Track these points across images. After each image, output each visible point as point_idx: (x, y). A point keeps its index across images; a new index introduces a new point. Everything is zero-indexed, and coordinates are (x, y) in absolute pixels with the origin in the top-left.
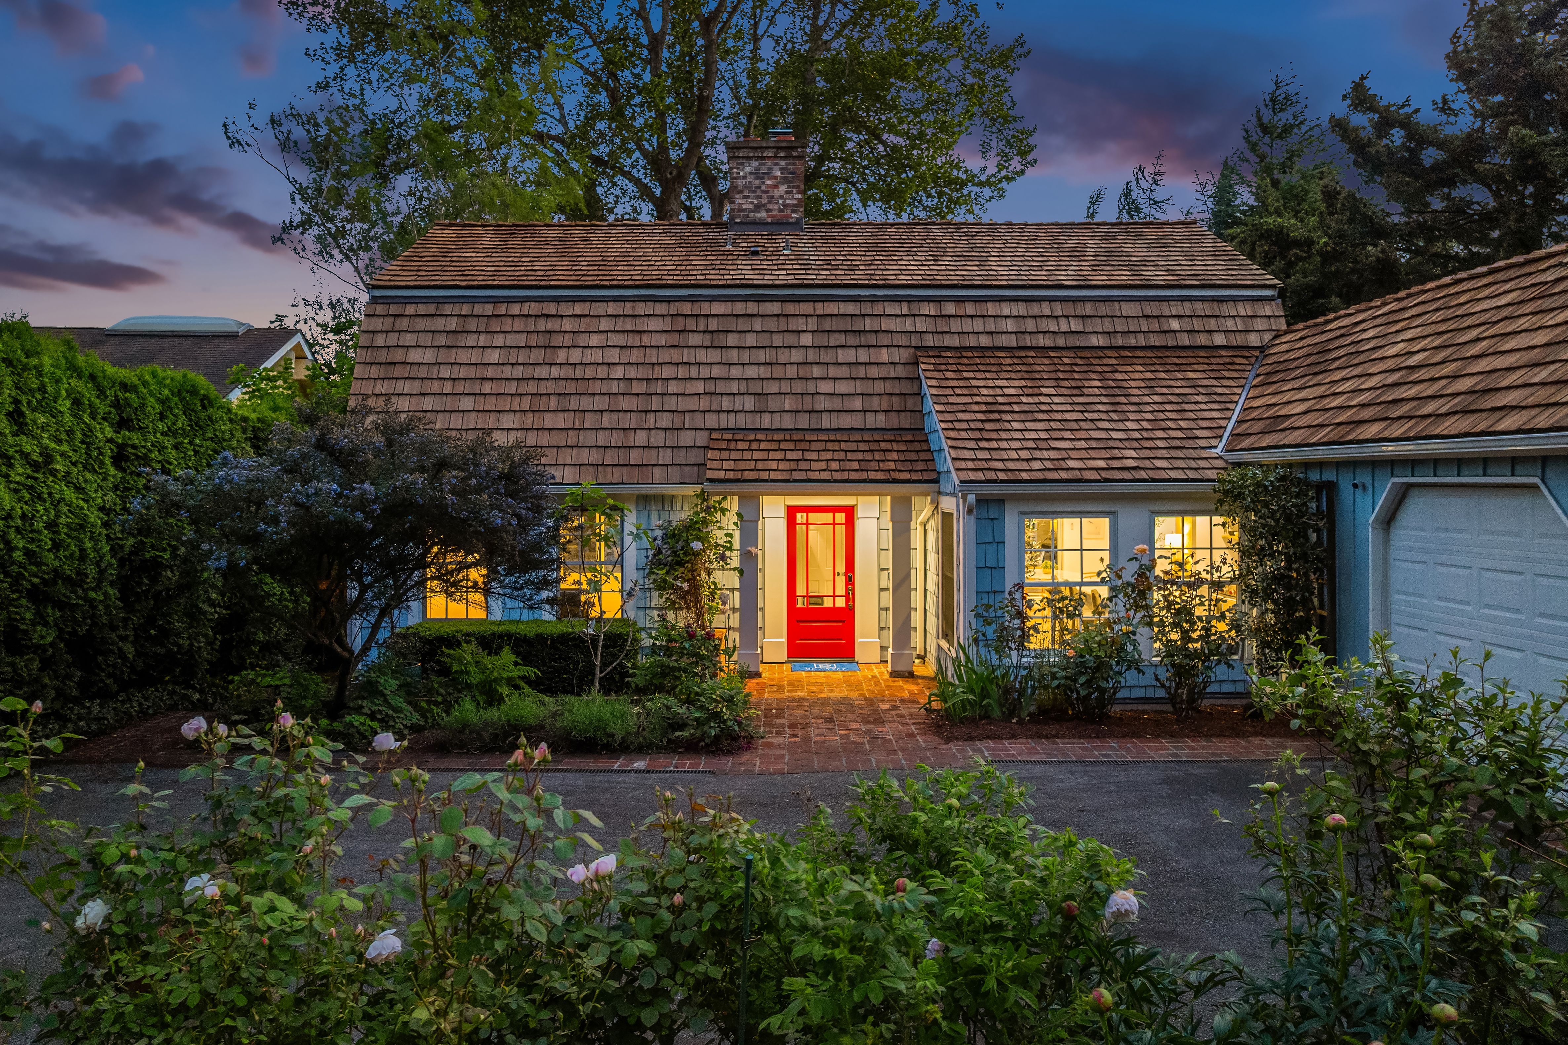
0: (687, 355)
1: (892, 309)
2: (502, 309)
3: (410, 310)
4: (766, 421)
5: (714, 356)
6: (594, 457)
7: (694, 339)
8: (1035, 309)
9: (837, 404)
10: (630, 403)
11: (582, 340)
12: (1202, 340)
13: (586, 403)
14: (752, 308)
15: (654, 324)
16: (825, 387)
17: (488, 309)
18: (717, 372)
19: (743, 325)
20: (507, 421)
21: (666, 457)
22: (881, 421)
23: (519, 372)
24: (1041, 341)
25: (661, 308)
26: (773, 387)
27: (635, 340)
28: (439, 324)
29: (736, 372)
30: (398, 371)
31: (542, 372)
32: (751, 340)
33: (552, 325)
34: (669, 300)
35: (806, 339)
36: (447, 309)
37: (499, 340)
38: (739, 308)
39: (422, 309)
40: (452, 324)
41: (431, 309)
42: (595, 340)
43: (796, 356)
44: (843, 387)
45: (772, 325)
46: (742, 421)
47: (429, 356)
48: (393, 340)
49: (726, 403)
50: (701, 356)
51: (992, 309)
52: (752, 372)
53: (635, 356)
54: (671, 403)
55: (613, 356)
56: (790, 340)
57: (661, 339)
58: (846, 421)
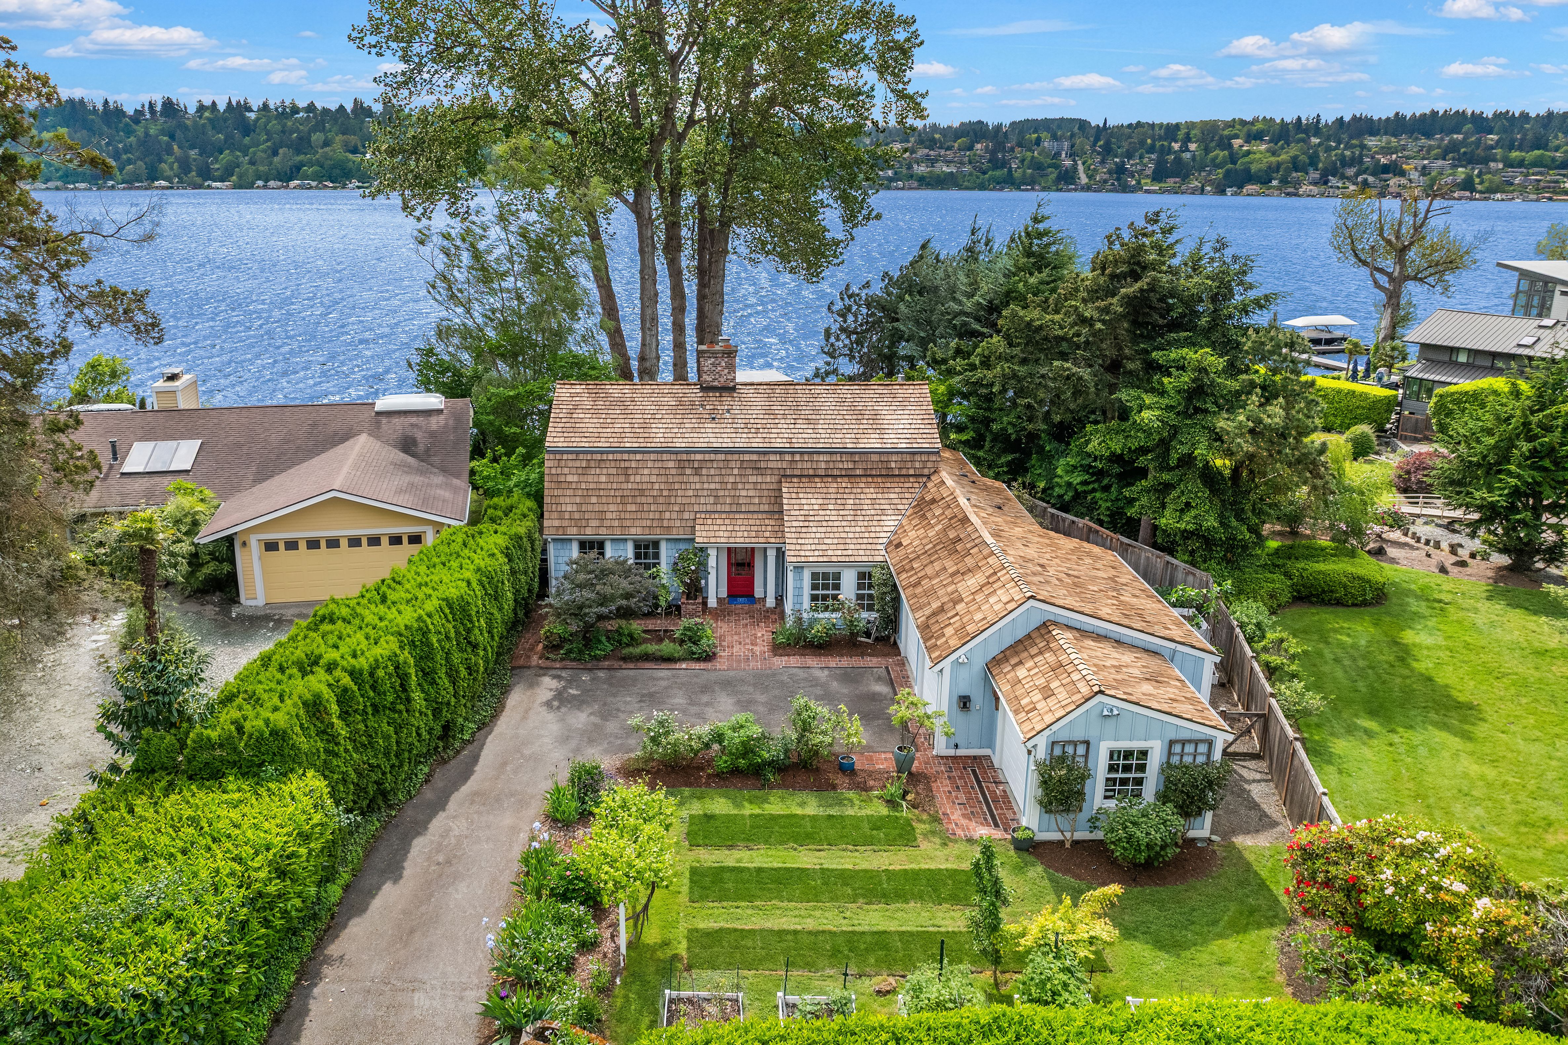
0: (685, 479)
1: (772, 457)
2: (605, 457)
3: (565, 457)
4: (719, 508)
5: (697, 479)
6: (649, 523)
7: (688, 471)
8: (834, 458)
9: (748, 501)
10: (661, 500)
11: (641, 471)
12: (904, 472)
13: (644, 500)
14: (713, 457)
15: (671, 464)
16: (744, 493)
17: (598, 457)
18: (698, 486)
19: (709, 465)
20: (612, 508)
21: (678, 524)
22: (766, 508)
23: (615, 486)
24: (836, 472)
25: (673, 457)
26: (721, 493)
27: (662, 472)
28: (578, 464)
29: (706, 486)
30: (563, 485)
31: (624, 486)
32: (712, 472)
33: (627, 464)
34: (676, 453)
35: (736, 471)
36: (581, 456)
37: (605, 471)
38: (707, 457)
39: (570, 457)
40: (584, 464)
41: (574, 456)
42: (646, 471)
43: (732, 479)
44: (751, 493)
45: (721, 465)
46: (709, 508)
47: (575, 478)
48: (559, 471)
49: (702, 500)
50: (691, 479)
51: (816, 457)
52: (712, 486)
53: (663, 479)
54: (679, 500)
55: (654, 479)
56: (729, 472)
57: (674, 472)
58: (752, 508)
